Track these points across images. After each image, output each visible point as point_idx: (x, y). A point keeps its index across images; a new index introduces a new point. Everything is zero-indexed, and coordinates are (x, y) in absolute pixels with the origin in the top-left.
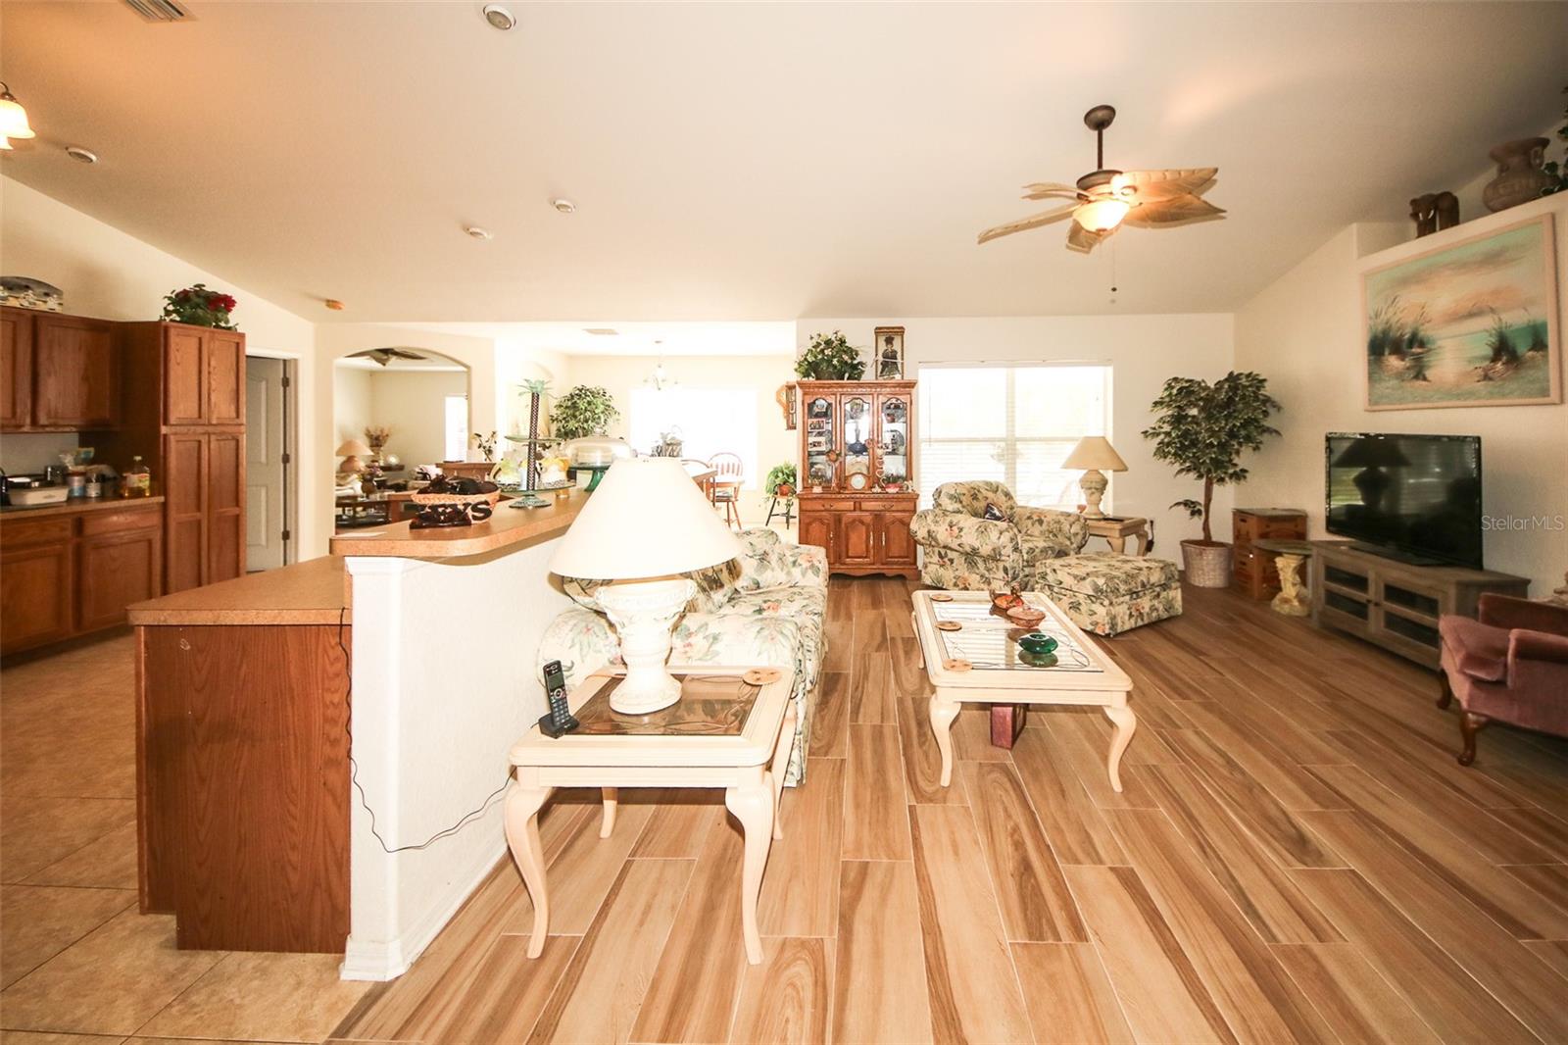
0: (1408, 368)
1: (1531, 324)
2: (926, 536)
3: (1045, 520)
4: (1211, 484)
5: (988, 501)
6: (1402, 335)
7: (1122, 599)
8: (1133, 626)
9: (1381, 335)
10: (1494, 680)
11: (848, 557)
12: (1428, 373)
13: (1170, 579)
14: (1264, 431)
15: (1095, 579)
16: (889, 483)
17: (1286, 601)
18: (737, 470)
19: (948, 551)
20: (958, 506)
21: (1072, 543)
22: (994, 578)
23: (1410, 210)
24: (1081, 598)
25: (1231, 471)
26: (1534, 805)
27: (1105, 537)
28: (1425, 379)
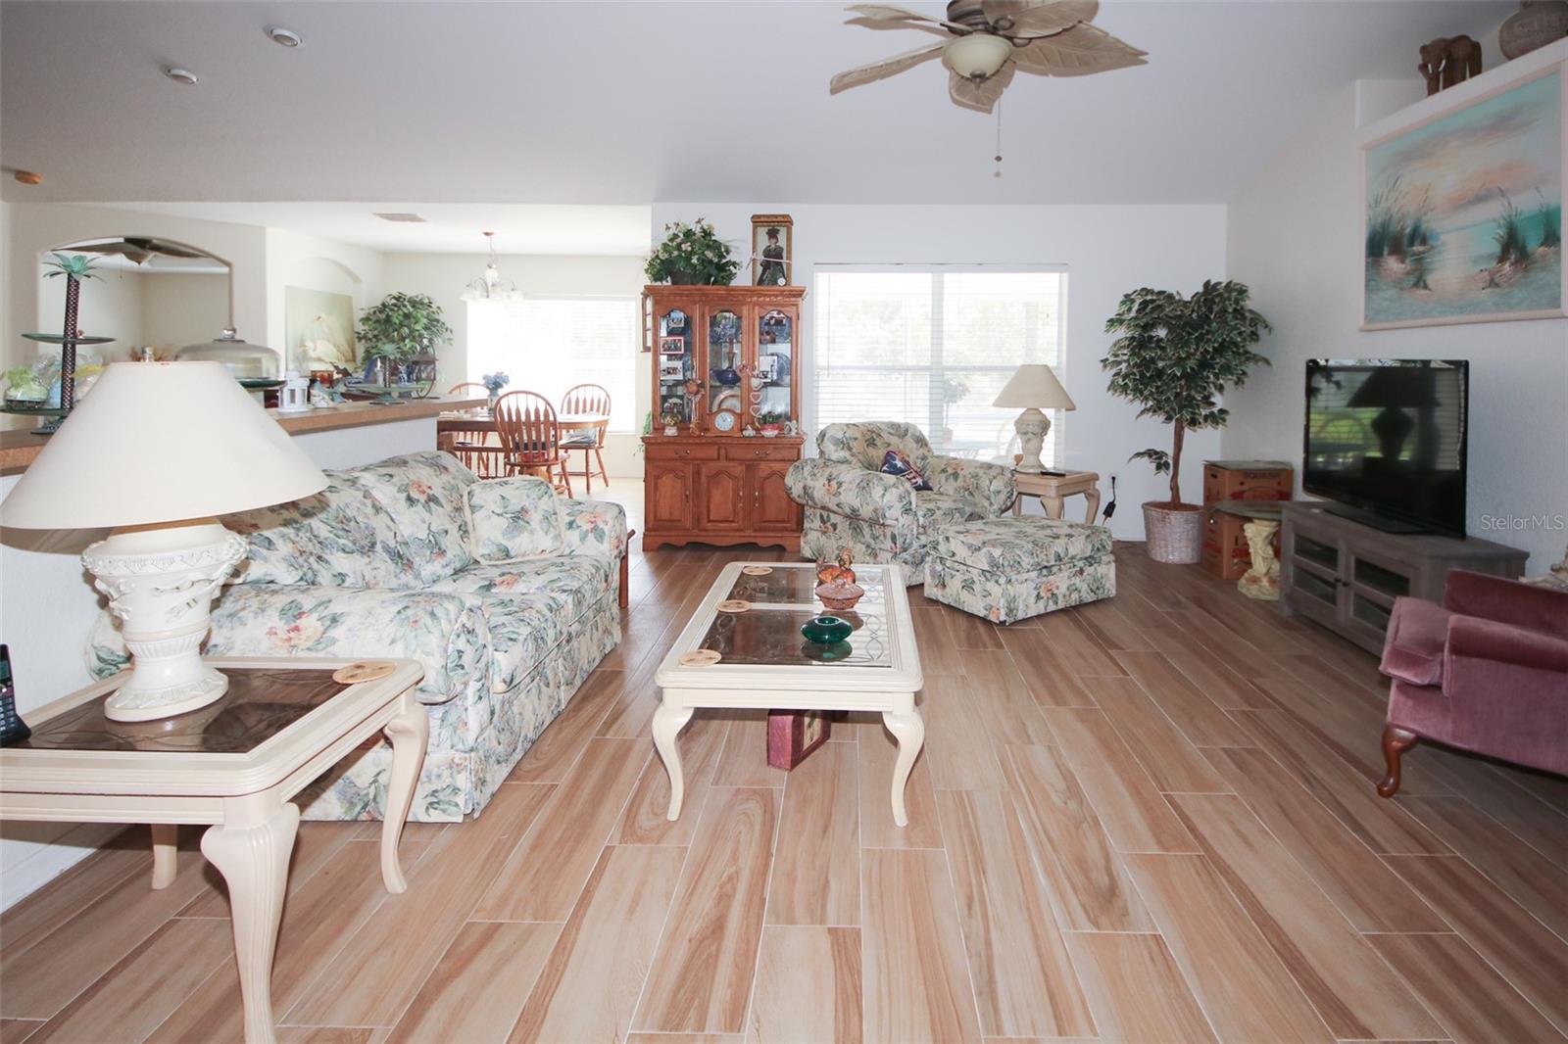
0: (1408, 273)
1: (1544, 210)
2: (801, 492)
3: (961, 473)
4: (1183, 428)
5: (890, 449)
6: (1403, 229)
7: (1025, 576)
8: (1043, 612)
9: (1380, 230)
10: (1426, 682)
11: (709, 521)
12: (1430, 279)
13: (1098, 549)
14: (1248, 359)
15: (991, 549)
16: (765, 423)
17: (1255, 580)
18: (604, 407)
19: (831, 515)
20: (843, 454)
21: (991, 504)
22: (881, 549)
23: (1419, 59)
24: (975, 574)
25: (1207, 412)
26: (1451, 851)
27: (1039, 496)
28: (1426, 287)
